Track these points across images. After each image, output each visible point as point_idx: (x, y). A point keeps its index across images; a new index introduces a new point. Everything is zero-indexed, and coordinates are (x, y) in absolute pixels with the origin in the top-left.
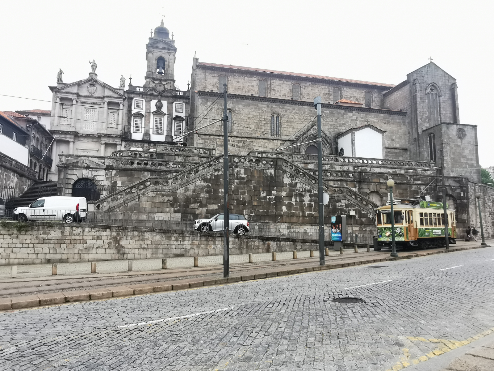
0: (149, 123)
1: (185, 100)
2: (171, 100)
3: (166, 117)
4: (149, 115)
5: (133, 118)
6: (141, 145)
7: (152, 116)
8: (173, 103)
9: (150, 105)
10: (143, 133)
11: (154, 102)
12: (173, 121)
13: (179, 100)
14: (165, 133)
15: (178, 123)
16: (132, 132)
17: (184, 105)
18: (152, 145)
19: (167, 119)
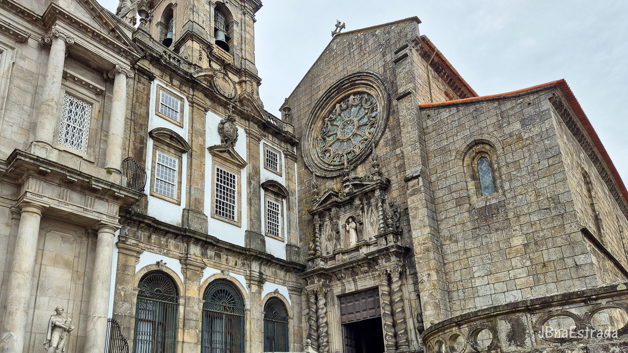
0: (203, 176)
1: (283, 145)
2: (255, 129)
3: (244, 173)
4: (203, 155)
5: (150, 143)
6: (177, 247)
7: (208, 158)
8: (259, 140)
9: (203, 124)
10: (183, 205)
11: (213, 120)
12: (262, 191)
13: (270, 137)
14: (245, 224)
15: (271, 199)
16: (147, 191)
17: (283, 156)
18: (211, 253)
19: (249, 183)
